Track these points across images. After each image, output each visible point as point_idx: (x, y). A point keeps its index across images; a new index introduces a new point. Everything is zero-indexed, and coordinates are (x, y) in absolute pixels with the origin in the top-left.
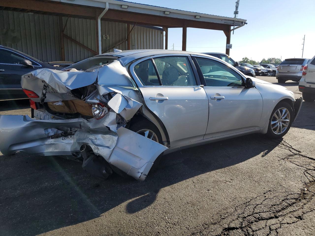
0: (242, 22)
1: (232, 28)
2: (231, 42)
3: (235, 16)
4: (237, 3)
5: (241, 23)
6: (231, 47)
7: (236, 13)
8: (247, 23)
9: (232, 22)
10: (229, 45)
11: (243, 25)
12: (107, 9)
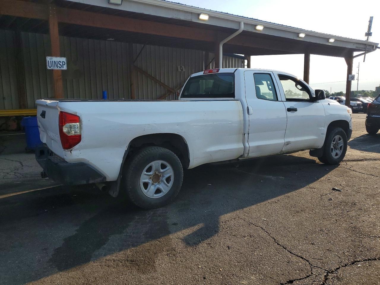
0: (373, 46)
3: (368, 38)
4: (371, 22)
5: (371, 47)
6: (353, 78)
7: (369, 34)
8: (379, 48)
10: (350, 76)
11: (374, 50)
12: (240, 31)
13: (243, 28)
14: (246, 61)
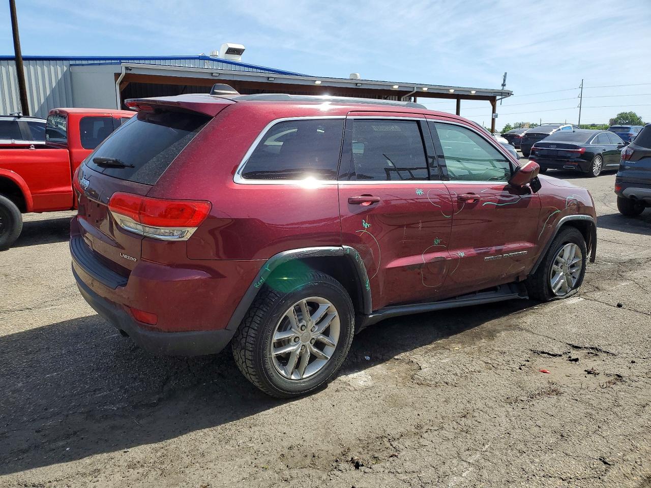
0: (509, 93)
1: (498, 97)
2: (497, 111)
3: (503, 88)
4: (505, 76)
5: (507, 94)
6: (497, 116)
7: (504, 85)
8: (512, 94)
9: (500, 94)
10: (494, 114)
11: (509, 96)
12: (414, 92)
13: (416, 90)
14: (413, 98)
